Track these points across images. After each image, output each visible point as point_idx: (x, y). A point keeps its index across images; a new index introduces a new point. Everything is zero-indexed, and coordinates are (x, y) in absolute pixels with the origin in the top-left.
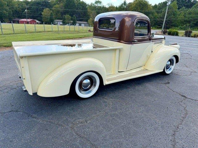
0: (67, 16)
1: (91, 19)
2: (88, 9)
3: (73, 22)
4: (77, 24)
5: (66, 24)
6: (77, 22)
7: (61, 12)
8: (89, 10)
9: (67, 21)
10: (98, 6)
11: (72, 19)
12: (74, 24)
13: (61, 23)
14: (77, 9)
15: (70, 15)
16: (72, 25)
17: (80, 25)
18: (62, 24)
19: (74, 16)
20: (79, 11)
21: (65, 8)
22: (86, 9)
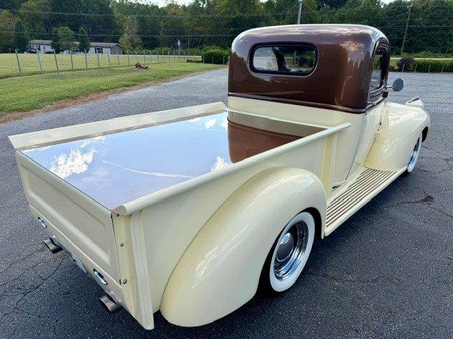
0: (63, 30)
1: (126, 35)
2: (115, 10)
3: (80, 45)
4: (92, 50)
5: (63, 51)
6: (92, 44)
7: (45, 20)
8: (117, 14)
9: (64, 43)
10: (138, 4)
11: (77, 38)
12: (84, 48)
13: (49, 49)
14: (86, 12)
15: (71, 27)
16: (77, 51)
17: (99, 50)
18: (52, 50)
19: (82, 28)
20: (92, 15)
21: (54, 10)
22: (111, 11)
